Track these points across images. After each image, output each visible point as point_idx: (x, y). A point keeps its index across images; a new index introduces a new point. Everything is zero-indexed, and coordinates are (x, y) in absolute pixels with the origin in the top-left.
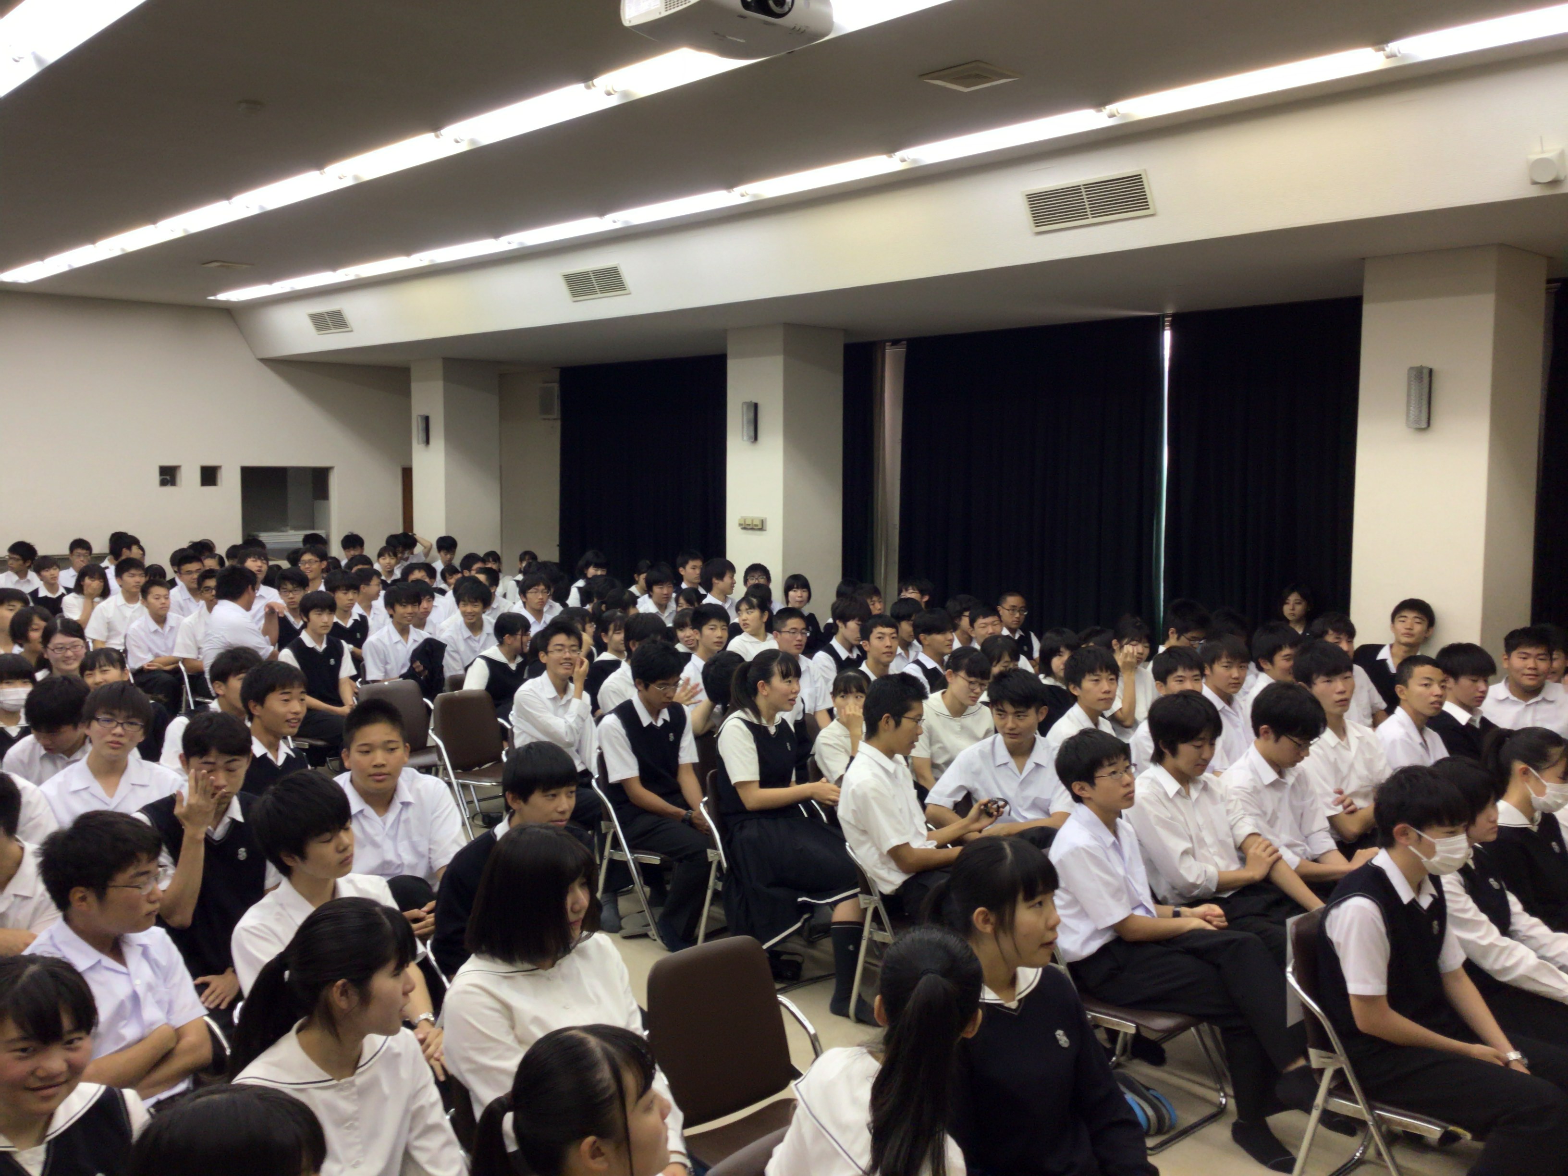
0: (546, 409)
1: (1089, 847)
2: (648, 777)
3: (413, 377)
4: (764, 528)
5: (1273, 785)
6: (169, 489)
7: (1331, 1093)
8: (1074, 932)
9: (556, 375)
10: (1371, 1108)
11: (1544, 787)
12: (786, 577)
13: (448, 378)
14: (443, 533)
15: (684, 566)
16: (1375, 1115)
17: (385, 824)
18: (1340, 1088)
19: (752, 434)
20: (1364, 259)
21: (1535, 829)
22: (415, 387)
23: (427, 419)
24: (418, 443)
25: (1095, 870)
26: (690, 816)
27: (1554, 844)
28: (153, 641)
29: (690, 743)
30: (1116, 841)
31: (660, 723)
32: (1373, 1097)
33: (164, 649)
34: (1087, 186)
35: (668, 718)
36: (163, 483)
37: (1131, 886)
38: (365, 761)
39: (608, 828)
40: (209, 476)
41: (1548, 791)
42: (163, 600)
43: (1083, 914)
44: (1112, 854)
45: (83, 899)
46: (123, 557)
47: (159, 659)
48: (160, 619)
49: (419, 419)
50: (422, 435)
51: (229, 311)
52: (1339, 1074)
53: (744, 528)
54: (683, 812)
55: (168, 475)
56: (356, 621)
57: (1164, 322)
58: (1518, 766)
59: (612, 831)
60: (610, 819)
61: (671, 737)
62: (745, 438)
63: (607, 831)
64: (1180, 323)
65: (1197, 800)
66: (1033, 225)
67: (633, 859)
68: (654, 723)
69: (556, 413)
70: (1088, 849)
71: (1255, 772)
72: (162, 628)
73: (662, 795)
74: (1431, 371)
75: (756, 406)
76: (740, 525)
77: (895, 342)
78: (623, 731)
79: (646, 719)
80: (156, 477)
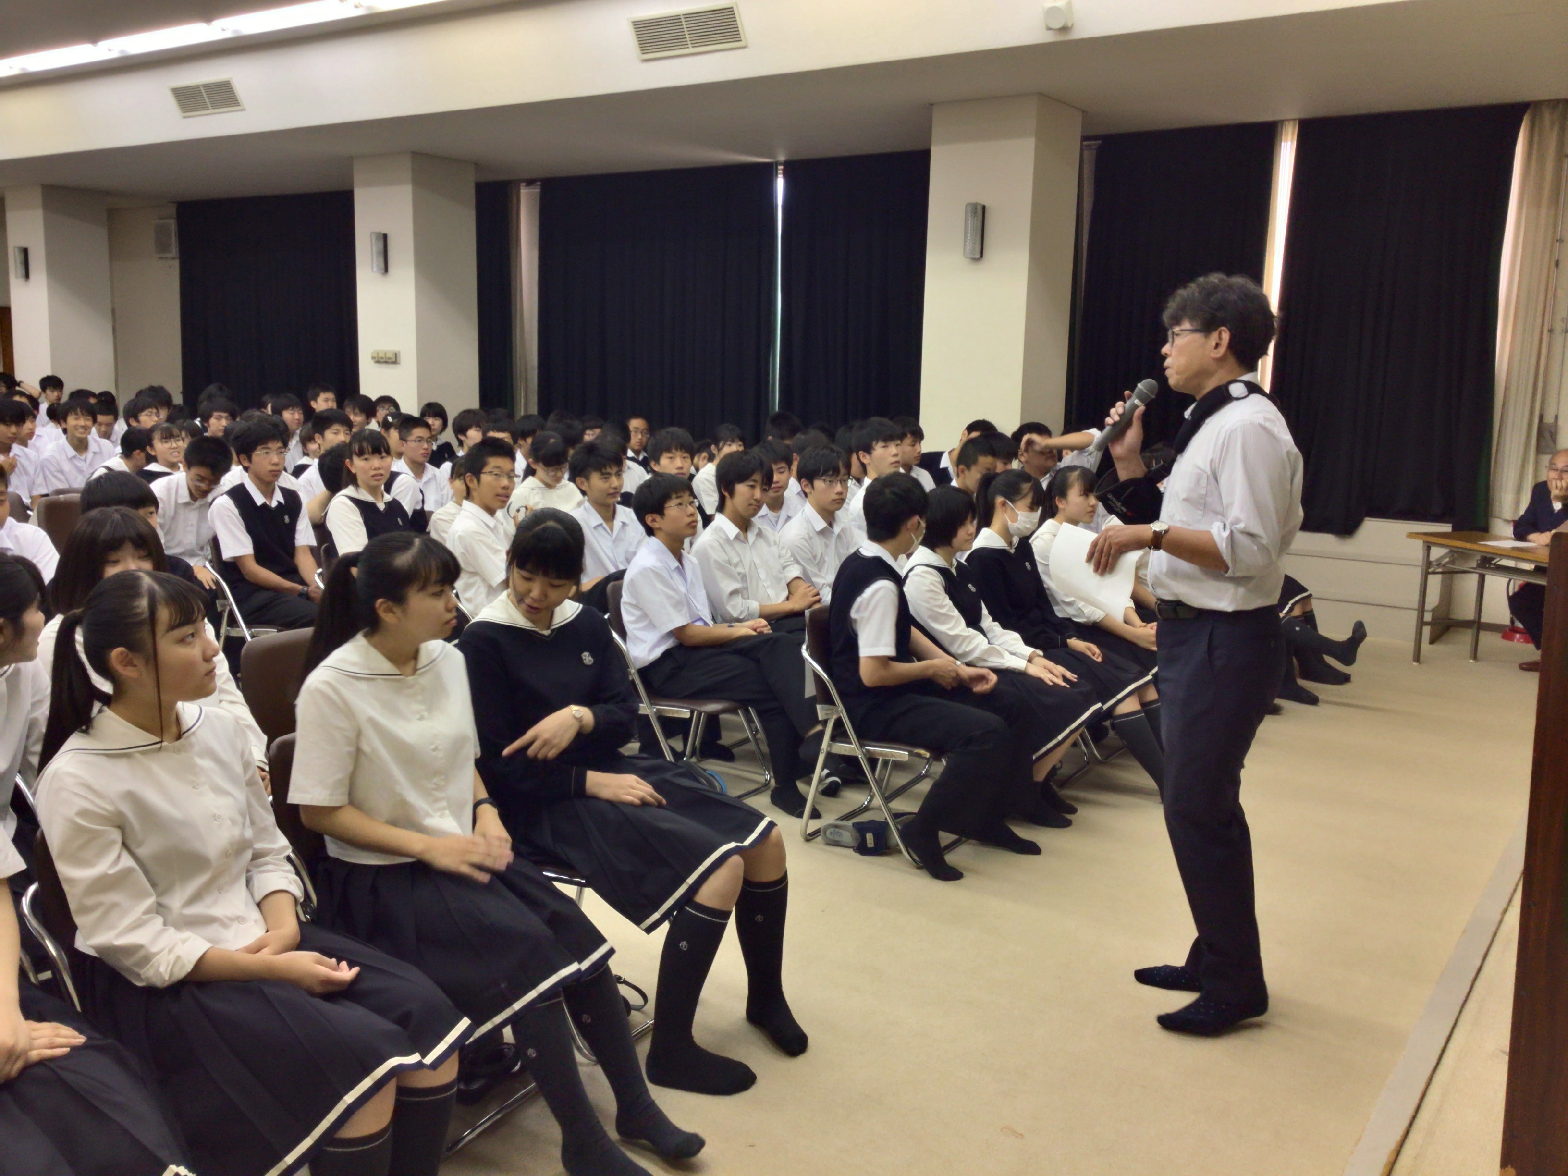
0: (162, 247)
1: (655, 567)
2: (262, 555)
3: (7, 207)
4: (398, 361)
5: (822, 533)
7: (833, 738)
8: (643, 641)
9: (173, 210)
10: (862, 745)
11: (1017, 515)
12: (422, 406)
13: (48, 206)
14: (48, 372)
15: (315, 400)
16: (864, 751)
18: (839, 734)
19: (382, 265)
20: (932, 105)
21: (1012, 551)
22: (10, 216)
23: (25, 252)
24: (17, 277)
25: (660, 586)
26: (307, 591)
27: (1027, 564)
29: (307, 527)
30: (680, 566)
31: (274, 504)
32: (863, 736)
34: (688, 16)
35: (282, 501)
37: (691, 602)
39: (224, 606)
41: (1019, 518)
43: (652, 626)
44: (676, 576)
49: (17, 252)
50: (21, 270)
52: (839, 723)
53: (378, 362)
54: (299, 587)
57: (777, 170)
58: (999, 499)
60: (225, 597)
61: (287, 519)
62: (375, 269)
63: (222, 609)
64: (792, 169)
65: (754, 543)
66: (639, 52)
67: (250, 634)
68: (268, 503)
69: (174, 251)
70: (655, 570)
71: (808, 522)
73: (281, 574)
74: (984, 208)
75: (385, 237)
76: (373, 358)
77: (530, 182)
78: (236, 511)
79: (259, 499)
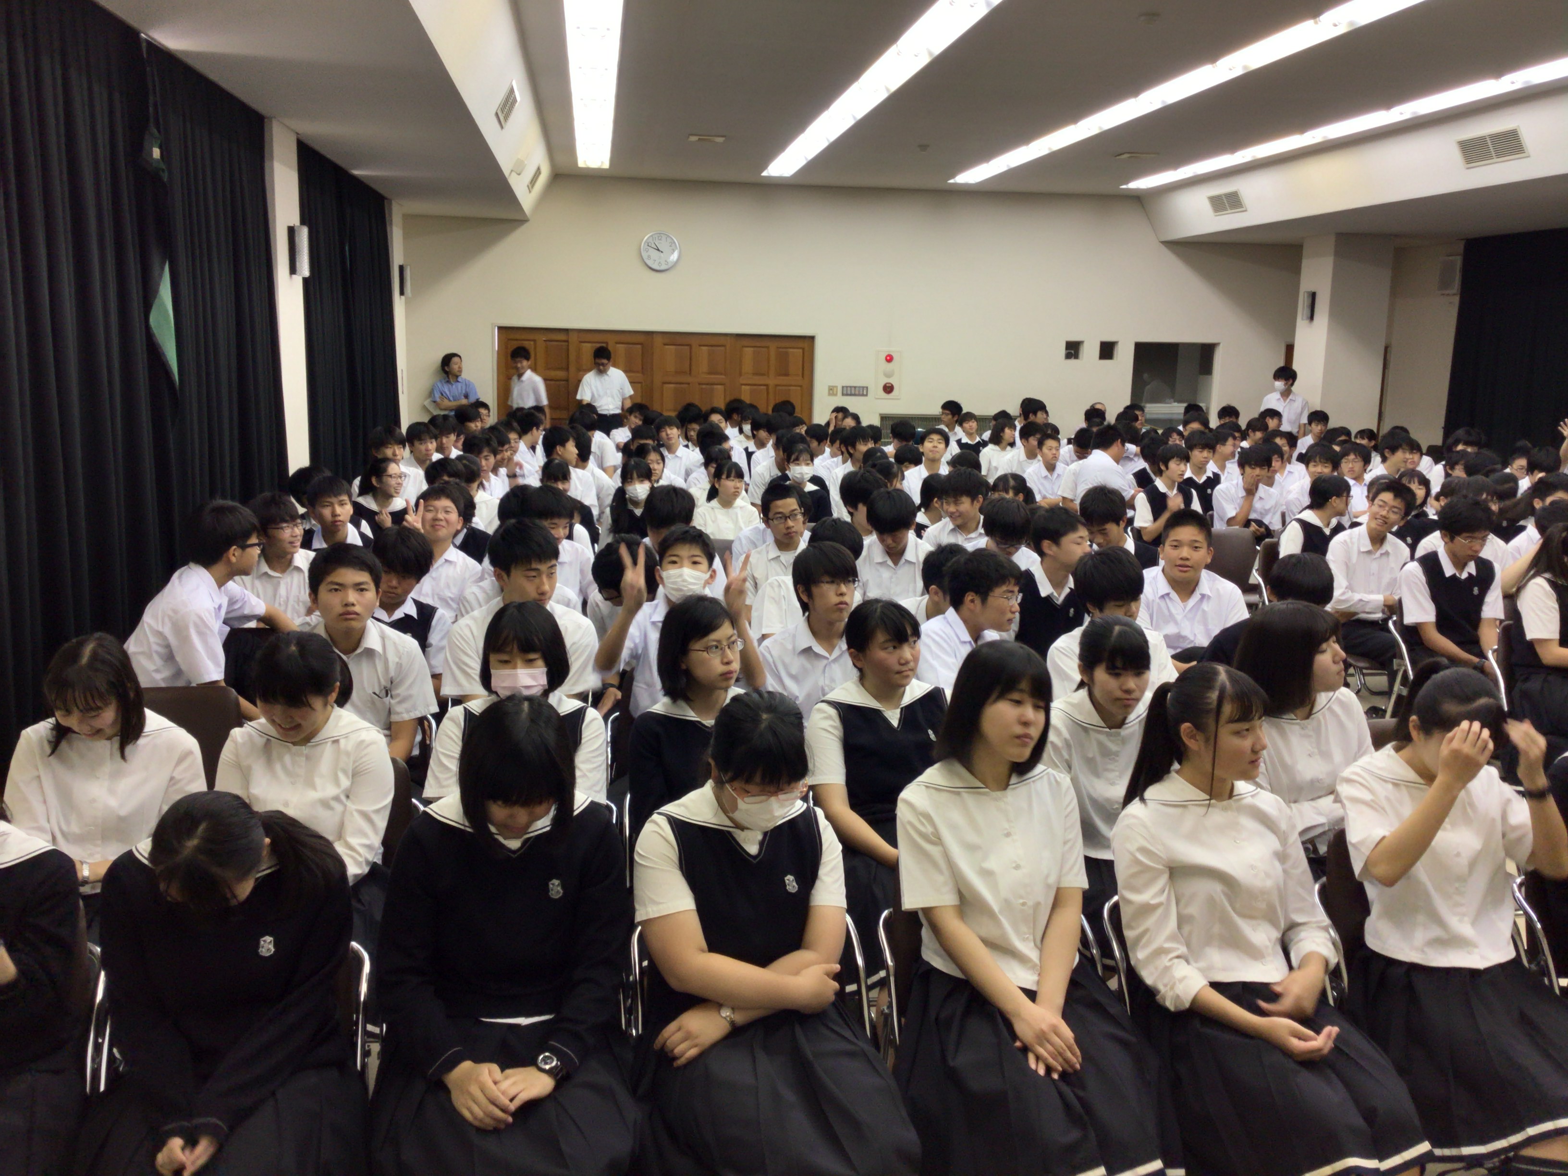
0: (1444, 284)
2: (1443, 623)
3: (1304, 252)
6: (1072, 362)
9: (1460, 247)
13: (1339, 253)
14: (1317, 407)
17: (1185, 608)
22: (1305, 263)
23: (1313, 296)
24: (1303, 319)
26: (1479, 664)
28: (1042, 484)
29: (1496, 599)
31: (1464, 576)
33: (1050, 492)
35: (1474, 572)
36: (1068, 356)
38: (1174, 553)
40: (1107, 350)
42: (1054, 451)
45: (972, 601)
46: (1029, 420)
47: (1046, 500)
48: (1051, 467)
49: (1306, 295)
50: (1307, 312)
51: (1139, 199)
54: (1475, 660)
55: (1073, 349)
56: (1209, 478)
59: (1403, 668)
61: (1476, 591)
68: (1458, 575)
69: (1457, 287)
72: (1051, 475)
73: (1459, 644)
78: (1423, 579)
79: (1449, 570)
80: (1062, 351)
